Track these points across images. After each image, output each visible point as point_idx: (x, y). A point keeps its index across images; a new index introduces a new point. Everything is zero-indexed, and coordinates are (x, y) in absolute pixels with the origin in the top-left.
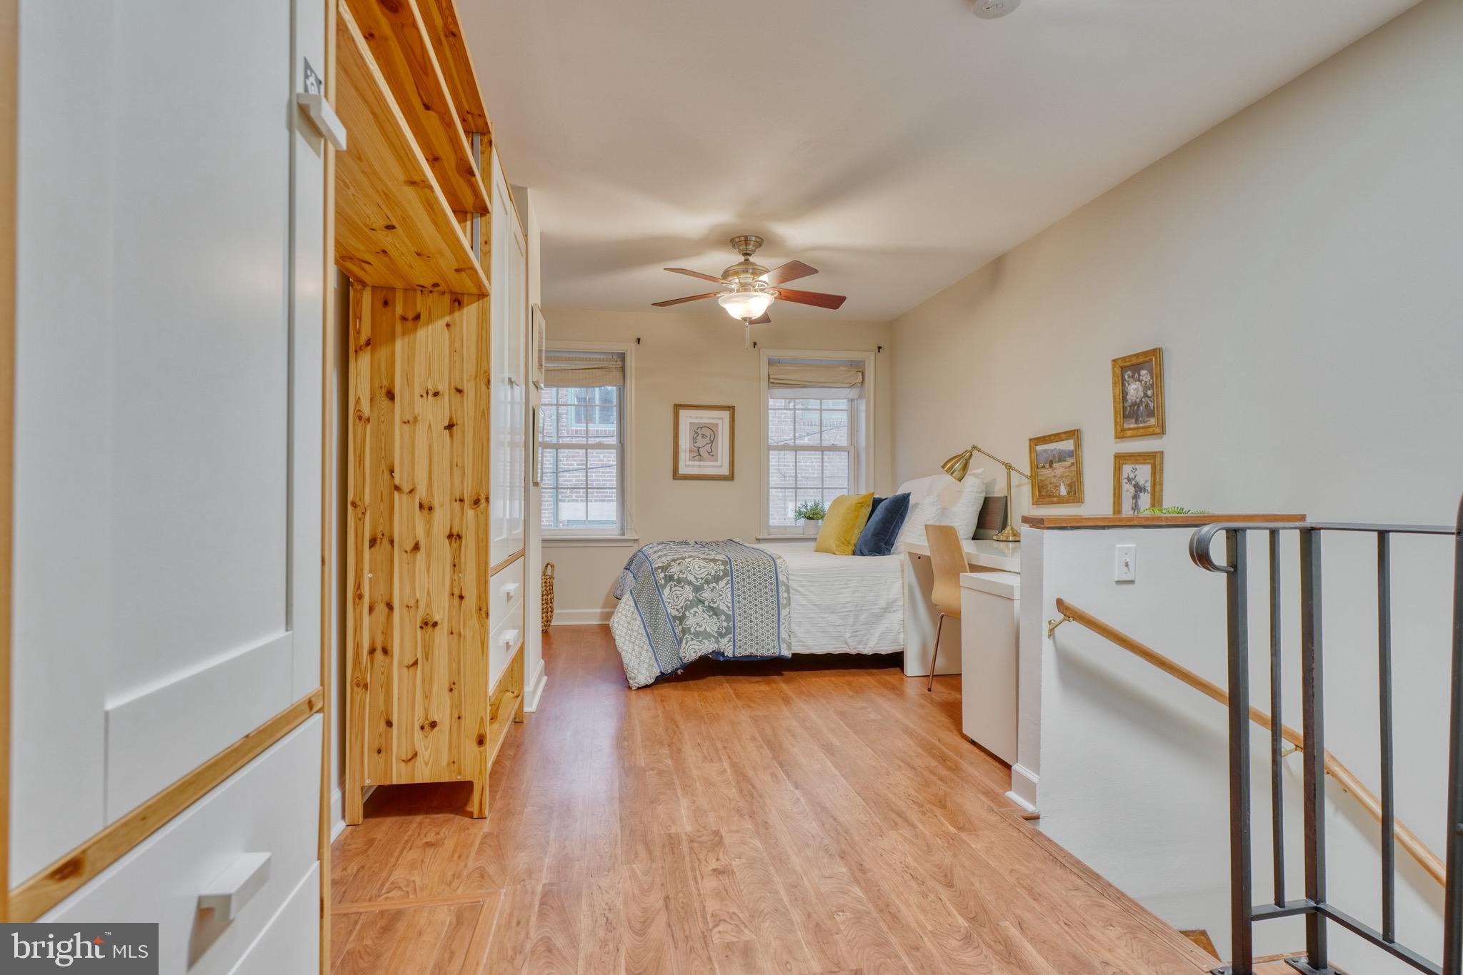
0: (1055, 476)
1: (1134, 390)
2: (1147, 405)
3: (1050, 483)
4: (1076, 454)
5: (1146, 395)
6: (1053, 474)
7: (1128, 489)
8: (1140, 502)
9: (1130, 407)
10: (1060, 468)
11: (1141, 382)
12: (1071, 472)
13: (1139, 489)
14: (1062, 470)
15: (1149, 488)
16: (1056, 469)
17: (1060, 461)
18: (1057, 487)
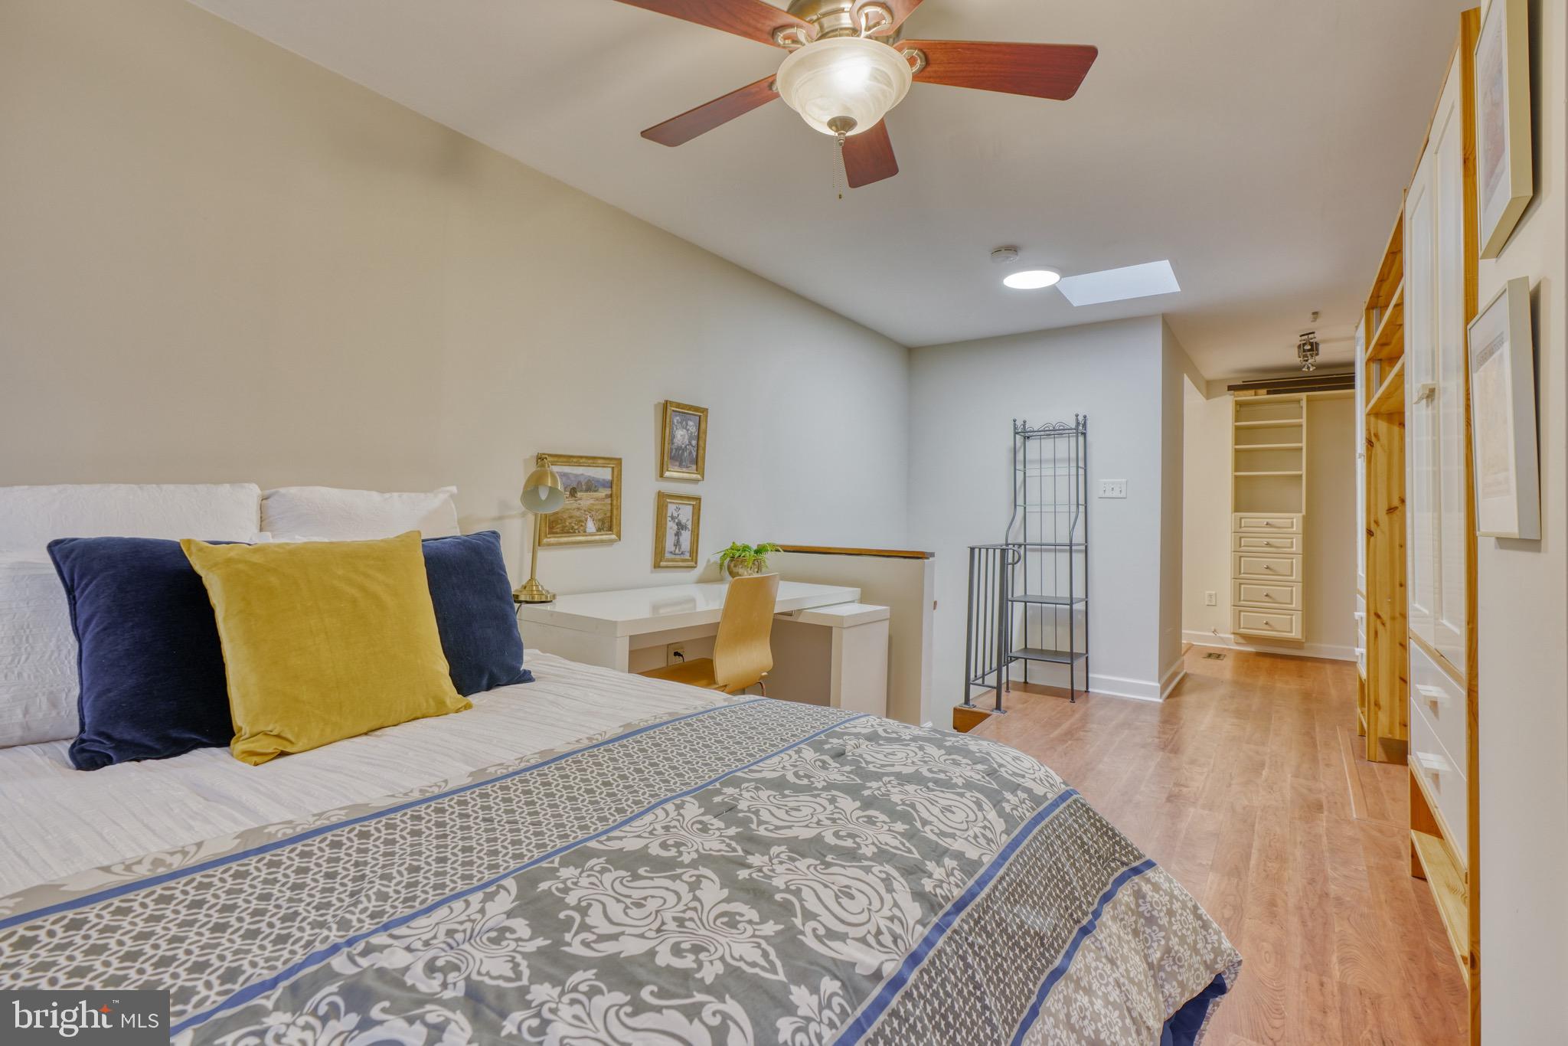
0: (579, 509)
1: (681, 436)
2: (690, 453)
3: (571, 517)
4: (613, 486)
5: (690, 444)
6: (575, 505)
7: (671, 527)
8: (682, 539)
9: (676, 449)
10: (586, 499)
11: (688, 430)
12: (604, 505)
13: (681, 526)
14: (592, 501)
15: (690, 527)
16: (580, 499)
17: (588, 490)
18: (581, 522)
